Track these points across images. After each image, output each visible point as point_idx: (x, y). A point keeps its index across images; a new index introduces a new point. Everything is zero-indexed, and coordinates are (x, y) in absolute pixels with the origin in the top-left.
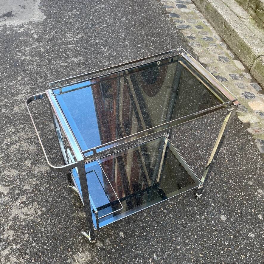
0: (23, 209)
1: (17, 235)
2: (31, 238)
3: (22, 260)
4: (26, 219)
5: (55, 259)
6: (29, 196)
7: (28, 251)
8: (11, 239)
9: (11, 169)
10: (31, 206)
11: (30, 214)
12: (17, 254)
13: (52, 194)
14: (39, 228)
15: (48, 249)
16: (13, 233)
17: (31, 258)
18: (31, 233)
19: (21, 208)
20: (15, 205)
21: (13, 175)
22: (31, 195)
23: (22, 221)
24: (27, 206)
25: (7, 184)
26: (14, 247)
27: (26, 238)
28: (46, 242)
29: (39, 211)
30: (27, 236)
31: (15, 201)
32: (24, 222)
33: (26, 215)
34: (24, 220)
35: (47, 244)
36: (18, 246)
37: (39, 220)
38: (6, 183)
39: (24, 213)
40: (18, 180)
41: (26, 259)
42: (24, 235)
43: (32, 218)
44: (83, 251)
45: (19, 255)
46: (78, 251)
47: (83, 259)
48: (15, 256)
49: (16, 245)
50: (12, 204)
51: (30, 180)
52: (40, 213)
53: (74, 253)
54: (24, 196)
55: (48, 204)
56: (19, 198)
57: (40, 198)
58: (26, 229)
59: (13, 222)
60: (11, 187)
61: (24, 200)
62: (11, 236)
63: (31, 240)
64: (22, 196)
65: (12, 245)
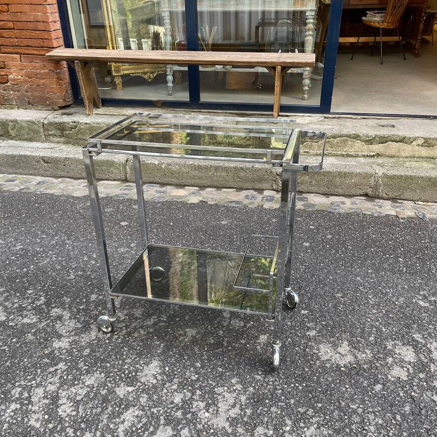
0: (220, 409)
1: (267, 422)
2: (280, 404)
3: (314, 420)
4: (243, 407)
5: (322, 380)
6: (198, 397)
7: (301, 410)
8: (271, 432)
9: (120, 418)
10: (219, 397)
11: (235, 400)
12: (302, 425)
13: (211, 367)
14: (266, 391)
15: (304, 385)
16: (262, 428)
17: (314, 408)
18: (271, 403)
19: (217, 411)
20: (206, 420)
21: (137, 416)
22: (197, 394)
23: (242, 413)
24: (216, 403)
25: (151, 429)
26: (288, 428)
27: (276, 410)
28: (292, 385)
29: (234, 388)
30: (273, 409)
31: (198, 420)
32: (247, 410)
33: (234, 406)
34: (242, 410)
35: (297, 385)
36: (289, 422)
37: (251, 389)
38: (148, 430)
39: (229, 408)
40: (155, 410)
41: (313, 414)
42: (272, 413)
43: (243, 398)
44: (318, 349)
45: (304, 423)
46: (317, 354)
47: (329, 351)
48: (305, 429)
49: (286, 425)
50: (201, 425)
51: (165, 391)
52: (239, 387)
53: (318, 359)
54: (195, 404)
55: (228, 374)
56: (193, 413)
57: (210, 382)
58: (260, 408)
59: (239, 425)
60: (162, 422)
61: (202, 405)
62: (266, 431)
63: (283, 404)
64: (192, 407)
65: (285, 432)
